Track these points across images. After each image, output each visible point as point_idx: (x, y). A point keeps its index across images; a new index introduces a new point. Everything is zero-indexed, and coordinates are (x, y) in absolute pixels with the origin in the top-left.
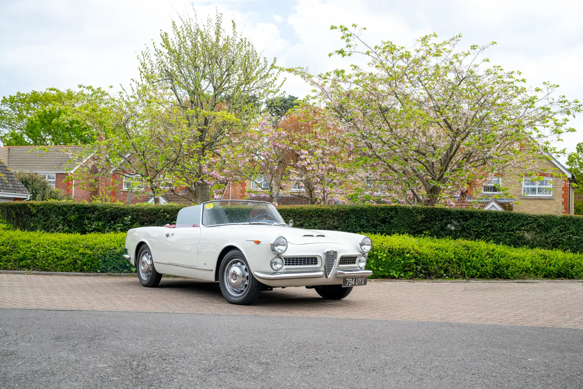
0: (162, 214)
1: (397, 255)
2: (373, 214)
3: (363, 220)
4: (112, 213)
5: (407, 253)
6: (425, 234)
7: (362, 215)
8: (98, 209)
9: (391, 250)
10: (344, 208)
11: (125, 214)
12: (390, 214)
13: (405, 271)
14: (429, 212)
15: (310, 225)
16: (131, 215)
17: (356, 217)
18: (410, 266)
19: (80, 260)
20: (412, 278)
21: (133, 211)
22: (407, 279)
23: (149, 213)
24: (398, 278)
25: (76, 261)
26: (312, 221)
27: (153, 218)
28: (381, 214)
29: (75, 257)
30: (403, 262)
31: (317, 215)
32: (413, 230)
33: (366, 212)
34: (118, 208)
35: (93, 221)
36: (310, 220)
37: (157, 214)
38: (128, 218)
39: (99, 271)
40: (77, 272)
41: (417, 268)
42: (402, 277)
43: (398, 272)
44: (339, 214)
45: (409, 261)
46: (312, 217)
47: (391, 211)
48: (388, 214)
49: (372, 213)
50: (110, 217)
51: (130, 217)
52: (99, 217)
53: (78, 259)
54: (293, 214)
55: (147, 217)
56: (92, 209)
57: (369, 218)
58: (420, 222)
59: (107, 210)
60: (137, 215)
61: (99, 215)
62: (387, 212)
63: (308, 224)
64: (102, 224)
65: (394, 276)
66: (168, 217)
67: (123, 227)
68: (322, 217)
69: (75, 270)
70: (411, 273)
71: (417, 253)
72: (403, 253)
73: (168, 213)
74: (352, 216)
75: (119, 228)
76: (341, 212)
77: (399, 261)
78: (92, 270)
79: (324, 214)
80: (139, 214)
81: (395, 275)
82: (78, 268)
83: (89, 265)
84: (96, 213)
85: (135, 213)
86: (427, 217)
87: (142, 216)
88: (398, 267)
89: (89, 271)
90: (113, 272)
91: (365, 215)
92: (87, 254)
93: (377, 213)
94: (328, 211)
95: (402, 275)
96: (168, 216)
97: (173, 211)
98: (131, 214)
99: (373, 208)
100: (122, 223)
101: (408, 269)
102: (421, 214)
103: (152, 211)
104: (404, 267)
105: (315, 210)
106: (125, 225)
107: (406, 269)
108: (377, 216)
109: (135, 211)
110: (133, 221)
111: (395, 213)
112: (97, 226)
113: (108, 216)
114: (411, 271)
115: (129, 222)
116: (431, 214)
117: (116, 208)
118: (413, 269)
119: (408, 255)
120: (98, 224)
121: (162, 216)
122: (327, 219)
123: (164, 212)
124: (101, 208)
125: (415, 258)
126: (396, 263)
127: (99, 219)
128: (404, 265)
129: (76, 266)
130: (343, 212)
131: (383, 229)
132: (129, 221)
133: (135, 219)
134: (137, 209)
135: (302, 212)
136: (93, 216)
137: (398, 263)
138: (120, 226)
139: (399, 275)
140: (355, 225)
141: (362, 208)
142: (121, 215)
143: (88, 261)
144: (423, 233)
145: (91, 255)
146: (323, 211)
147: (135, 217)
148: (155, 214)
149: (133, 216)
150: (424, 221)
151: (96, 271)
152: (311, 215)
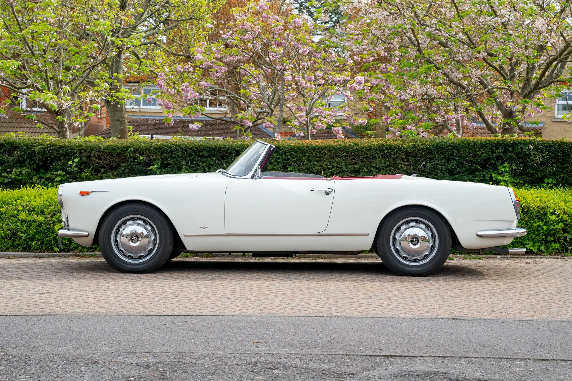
0: (132, 155)
1: (536, 216)
2: (470, 153)
3: (453, 163)
4: (44, 153)
5: (552, 214)
6: (548, 184)
7: (452, 154)
8: (18, 147)
9: (526, 209)
10: (424, 144)
11: (67, 155)
12: (495, 153)
13: (546, 242)
14: (555, 148)
15: (371, 171)
16: (77, 157)
17: (443, 158)
18: (554, 234)
19: (22, 233)
20: (557, 253)
21: (80, 150)
22: (551, 254)
23: (110, 154)
24: (537, 254)
25: (15, 234)
26: (374, 165)
27: (115, 162)
28: (482, 153)
29: (12, 226)
30: (545, 228)
31: (382, 155)
32: (529, 177)
33: (458, 150)
34: (53, 146)
35: (11, 167)
36: (371, 162)
37: (123, 154)
38: (73, 162)
39: (56, 249)
40: (18, 251)
41: (565, 238)
42: (541, 251)
43: (537, 244)
44: (416, 154)
45: (554, 226)
46: (375, 158)
47: (497, 149)
48: (493, 152)
49: (467, 151)
50: (39, 160)
51: (76, 160)
52: (21, 160)
53: (18, 230)
54: (344, 154)
55: (105, 159)
56: (8, 147)
57: (462, 160)
58: (540, 165)
59: (36, 149)
60: (89, 157)
61: (21, 156)
62: (491, 149)
63: (367, 169)
64: (28, 172)
65: (530, 250)
66: (141, 160)
67: (64, 176)
68: (390, 157)
69: (14, 248)
70: (557, 246)
71: (565, 213)
72: (545, 214)
73: (140, 153)
74: (437, 155)
75: (58, 179)
76: (419, 150)
77: (539, 226)
78: (44, 248)
79: (394, 154)
80: (92, 155)
81: (532, 248)
82: (18, 245)
83: (39, 240)
84: (16, 153)
85: (85, 154)
86: (551, 157)
87: (96, 158)
88: (538, 235)
89: (38, 249)
90: (81, 251)
91: (457, 154)
92: (35, 221)
93: (476, 152)
94: (400, 148)
95: (542, 248)
96: (141, 158)
97: (149, 150)
98: (77, 155)
99: (469, 144)
100: (62, 169)
101: (552, 239)
102: (542, 152)
103: (114, 150)
104: (546, 236)
105: (379, 147)
106: (68, 173)
107: (549, 238)
108: (476, 156)
109: (84, 150)
110: (82, 166)
111: (503, 150)
112: (18, 175)
113: (37, 158)
114: (555, 241)
115: (76, 169)
116: (558, 151)
117: (51, 146)
118: (559, 239)
119: (553, 217)
120: (21, 172)
121: (130, 157)
122: (398, 162)
123: (135, 152)
124: (25, 145)
125: (562, 221)
126: (534, 231)
127: (21, 163)
128: (546, 233)
129: (17, 242)
130: (423, 150)
131: (484, 176)
132: (75, 166)
133: (84, 163)
134: (87, 147)
135: (358, 150)
136: (11, 159)
137: (538, 230)
138: (60, 175)
139: (539, 249)
140: (442, 170)
141: (453, 143)
142: (60, 157)
143: (38, 233)
144: (544, 182)
145: (42, 223)
146: (391, 148)
147: (85, 159)
148: (119, 155)
149: (81, 159)
150: (545, 163)
151: (52, 250)
152: (372, 155)
